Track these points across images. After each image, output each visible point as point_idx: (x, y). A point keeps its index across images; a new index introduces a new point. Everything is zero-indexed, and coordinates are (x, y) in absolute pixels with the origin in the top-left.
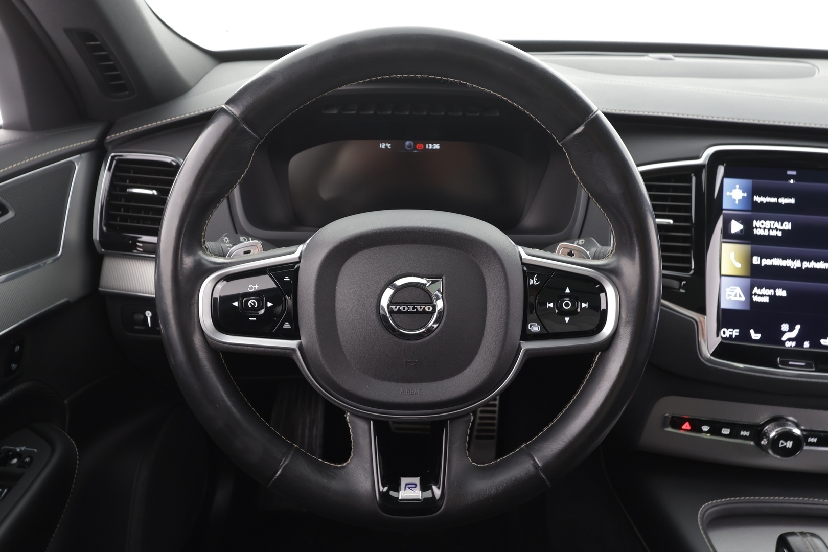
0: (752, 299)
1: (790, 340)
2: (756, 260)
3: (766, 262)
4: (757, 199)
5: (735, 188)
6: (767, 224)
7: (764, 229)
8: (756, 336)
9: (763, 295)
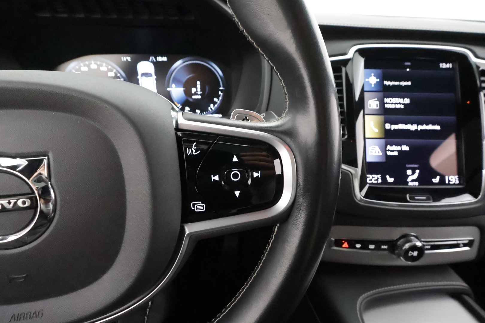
0: (386, 154)
1: (413, 181)
2: (388, 126)
3: (394, 127)
4: (386, 83)
5: (371, 76)
6: (394, 100)
7: (392, 103)
8: (390, 180)
9: (394, 150)
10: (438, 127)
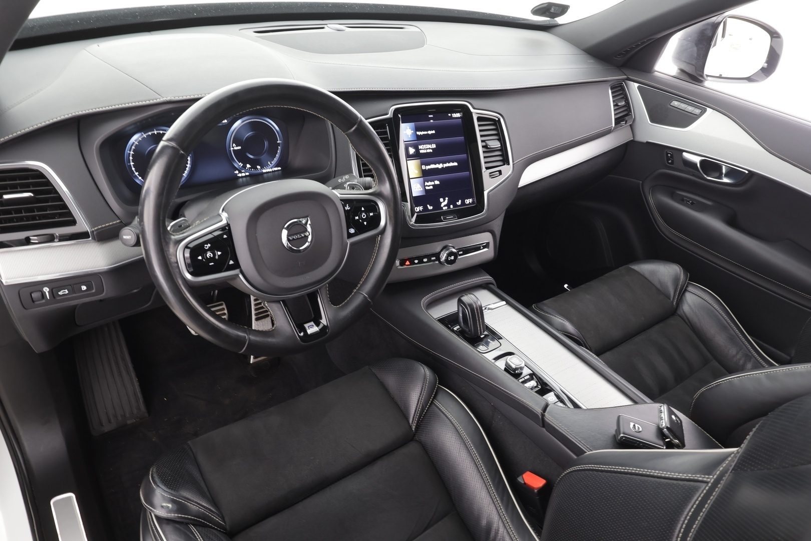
0: (425, 188)
1: (445, 206)
2: (424, 167)
3: (428, 167)
4: (418, 133)
5: (407, 129)
6: (425, 146)
7: (424, 149)
8: (430, 208)
9: (430, 185)
10: (456, 164)
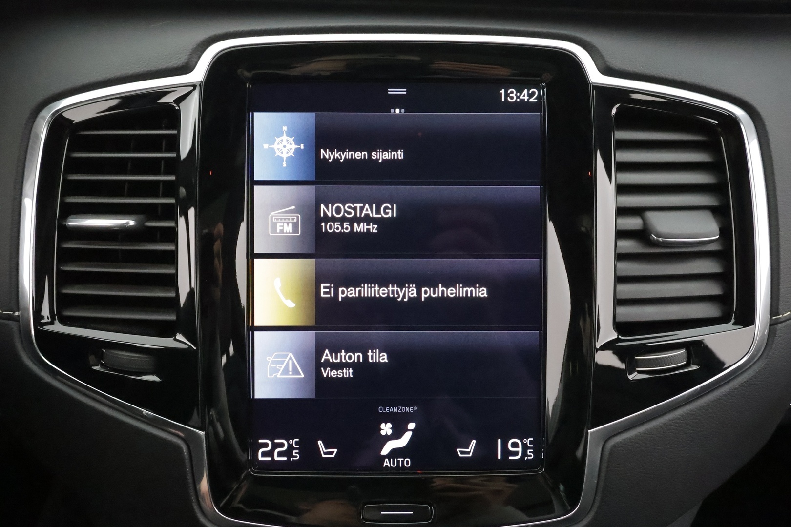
0: (319, 374)
1: (395, 453)
2: (328, 290)
4: (326, 154)
6: (347, 209)
7: (343, 220)
10: (483, 293)
